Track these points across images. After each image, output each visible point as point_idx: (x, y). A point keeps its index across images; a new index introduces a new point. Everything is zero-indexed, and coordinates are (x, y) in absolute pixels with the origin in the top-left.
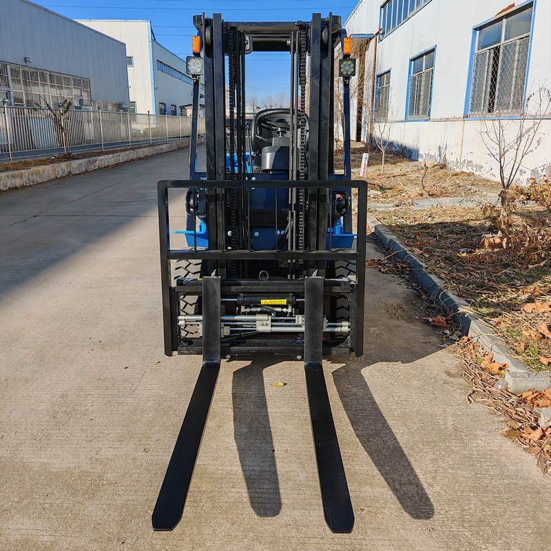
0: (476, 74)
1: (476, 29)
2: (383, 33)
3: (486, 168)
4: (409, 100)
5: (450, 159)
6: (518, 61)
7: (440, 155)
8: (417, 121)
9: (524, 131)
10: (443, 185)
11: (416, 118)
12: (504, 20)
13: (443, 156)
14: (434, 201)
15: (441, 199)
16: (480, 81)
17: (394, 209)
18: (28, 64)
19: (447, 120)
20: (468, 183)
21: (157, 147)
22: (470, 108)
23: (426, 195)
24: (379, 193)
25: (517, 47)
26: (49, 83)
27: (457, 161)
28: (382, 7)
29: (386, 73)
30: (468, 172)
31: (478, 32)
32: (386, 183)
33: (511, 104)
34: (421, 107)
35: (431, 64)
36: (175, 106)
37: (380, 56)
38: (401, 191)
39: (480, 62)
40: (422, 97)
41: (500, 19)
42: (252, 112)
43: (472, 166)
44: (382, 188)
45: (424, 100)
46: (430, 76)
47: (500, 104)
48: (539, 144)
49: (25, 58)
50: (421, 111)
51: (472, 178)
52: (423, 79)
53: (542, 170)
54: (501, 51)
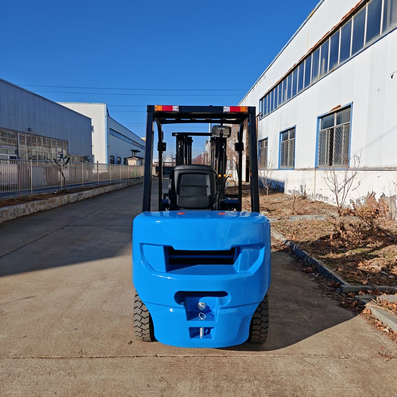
0: (321, 143)
1: (319, 118)
2: (262, 115)
3: (330, 198)
4: (281, 156)
5: (308, 193)
6: (345, 133)
7: (302, 191)
8: (287, 169)
9: (348, 179)
10: (305, 209)
11: (285, 167)
12: (335, 114)
13: (304, 191)
14: (301, 217)
15: (304, 216)
16: (323, 147)
17: (278, 221)
18: (31, 132)
19: (305, 169)
20: (320, 207)
21: (116, 185)
22: (318, 163)
23: (295, 214)
24: (267, 213)
25: (344, 129)
26: (42, 144)
27: (313, 195)
28: (260, 100)
29: (265, 139)
30: (320, 201)
31: (320, 119)
32: (271, 208)
33: (342, 162)
34: (288, 161)
35: (293, 136)
36: (114, 157)
37: (260, 129)
38: (280, 212)
39: (323, 137)
40: (289, 155)
41: (333, 113)
42: (171, 161)
43: (322, 197)
44: (268, 210)
45: (290, 157)
46: (293, 143)
47: (336, 162)
48: (359, 185)
49: (29, 128)
50: (288, 164)
51: (322, 204)
52: (289, 144)
53: (362, 200)
54: (335, 131)
